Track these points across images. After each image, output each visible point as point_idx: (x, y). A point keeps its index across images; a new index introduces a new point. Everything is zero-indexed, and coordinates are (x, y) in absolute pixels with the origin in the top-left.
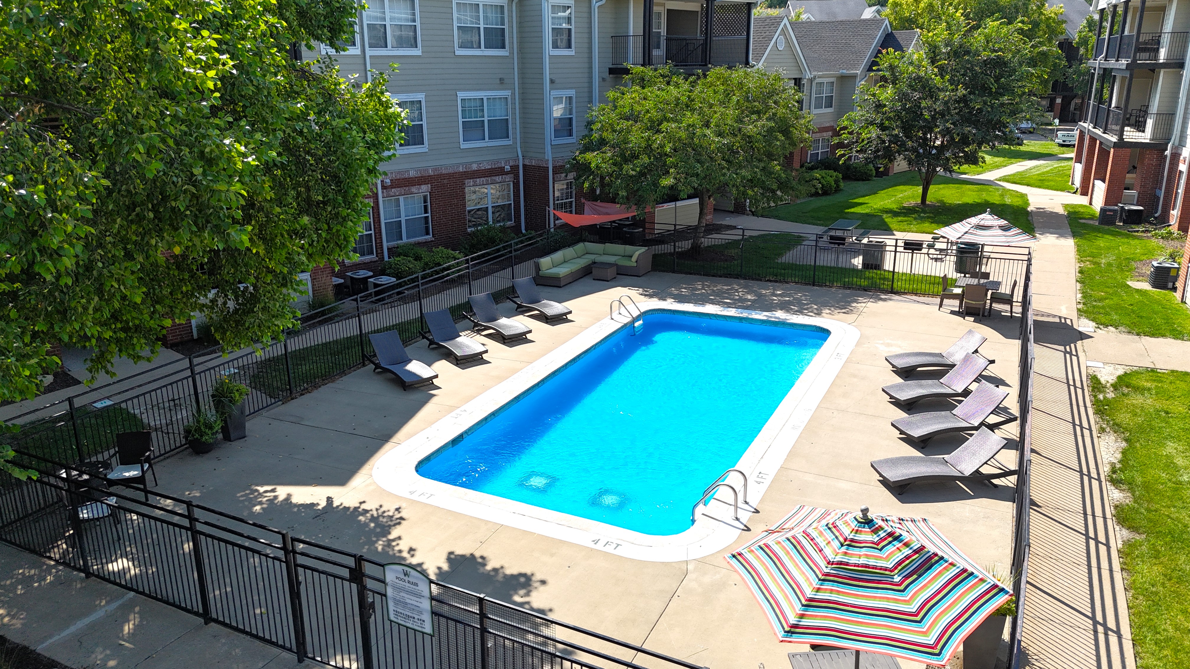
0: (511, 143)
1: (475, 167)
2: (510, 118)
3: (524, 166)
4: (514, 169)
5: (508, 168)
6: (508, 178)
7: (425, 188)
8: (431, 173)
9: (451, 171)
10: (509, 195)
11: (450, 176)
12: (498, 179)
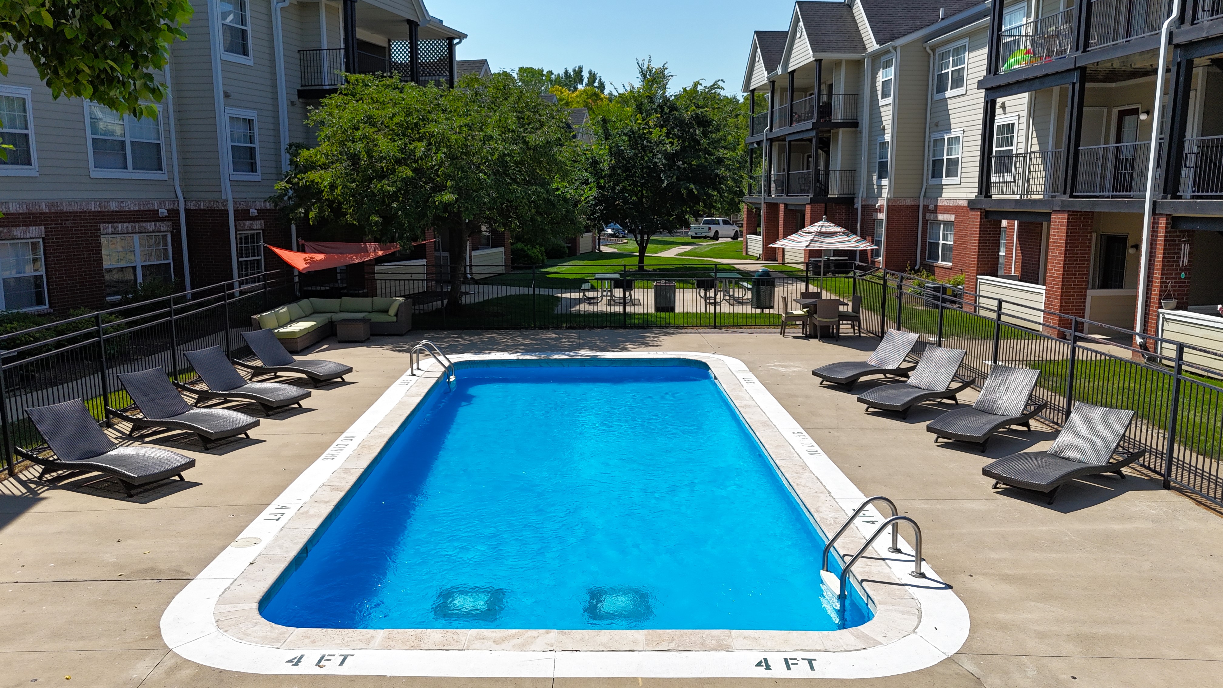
0: (165, 177)
1: (114, 206)
2: (162, 142)
3: (187, 211)
4: (173, 214)
5: (163, 212)
6: (164, 226)
7: (37, 232)
8: (45, 209)
9: (76, 208)
10: (166, 250)
11: (77, 216)
12: (150, 226)
